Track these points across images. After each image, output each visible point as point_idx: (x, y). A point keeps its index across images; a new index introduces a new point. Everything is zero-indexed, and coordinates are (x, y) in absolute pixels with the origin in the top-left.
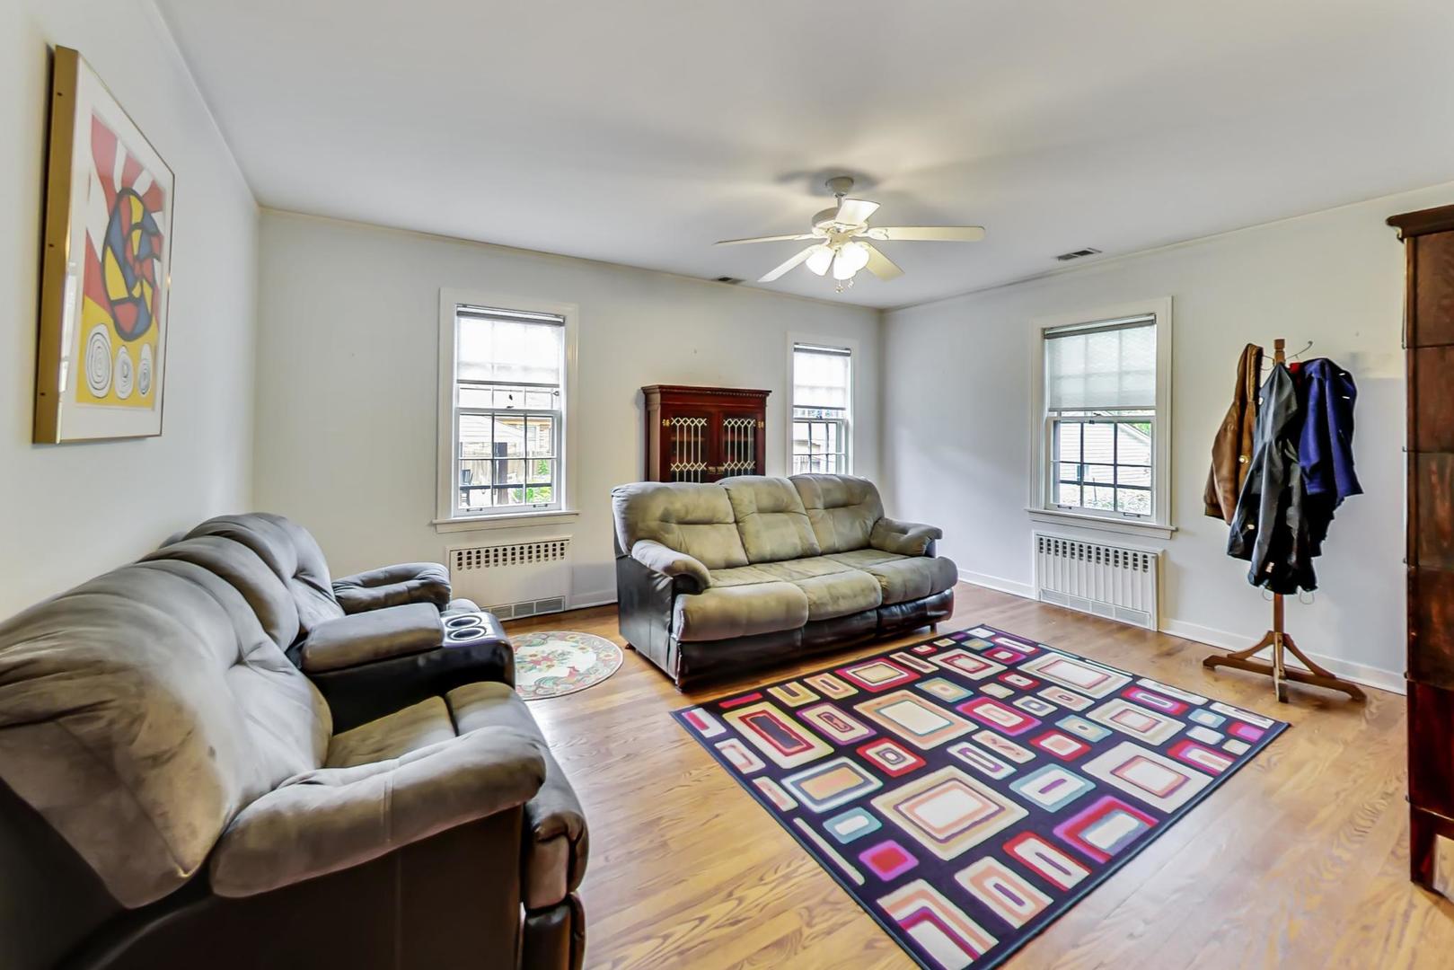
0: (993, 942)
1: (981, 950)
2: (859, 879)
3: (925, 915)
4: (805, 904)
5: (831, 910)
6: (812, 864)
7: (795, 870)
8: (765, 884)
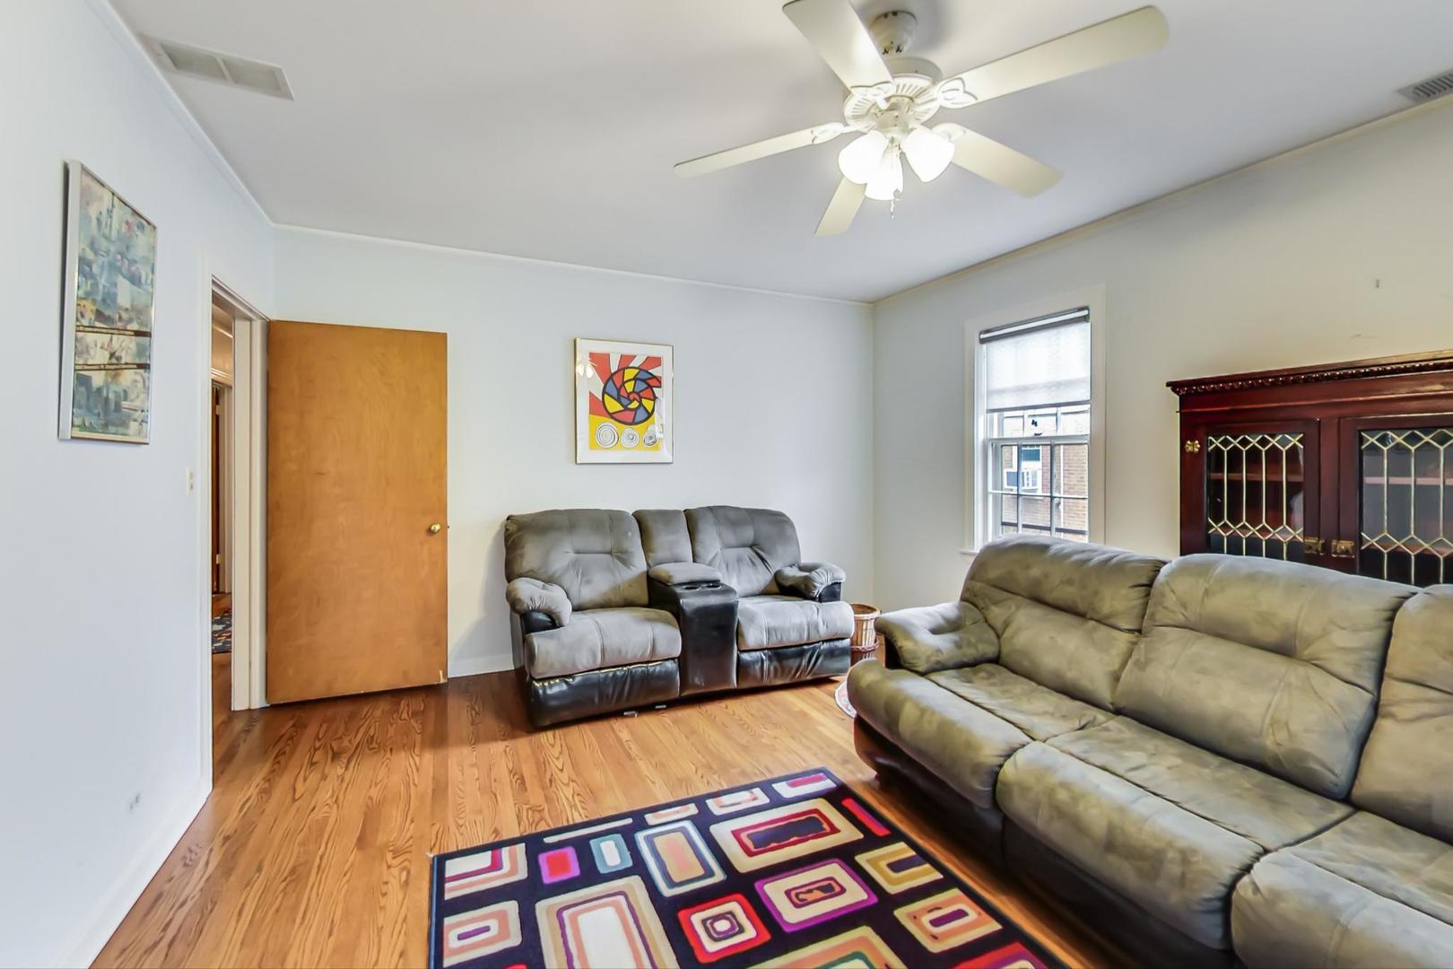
0: (447, 896)
1: (447, 885)
2: (548, 840)
3: (496, 865)
4: (546, 810)
5: (533, 821)
6: (578, 820)
7: (577, 810)
8: (573, 796)
